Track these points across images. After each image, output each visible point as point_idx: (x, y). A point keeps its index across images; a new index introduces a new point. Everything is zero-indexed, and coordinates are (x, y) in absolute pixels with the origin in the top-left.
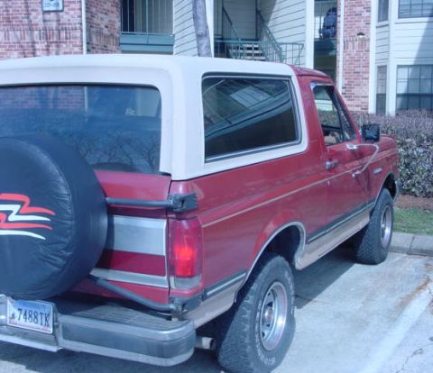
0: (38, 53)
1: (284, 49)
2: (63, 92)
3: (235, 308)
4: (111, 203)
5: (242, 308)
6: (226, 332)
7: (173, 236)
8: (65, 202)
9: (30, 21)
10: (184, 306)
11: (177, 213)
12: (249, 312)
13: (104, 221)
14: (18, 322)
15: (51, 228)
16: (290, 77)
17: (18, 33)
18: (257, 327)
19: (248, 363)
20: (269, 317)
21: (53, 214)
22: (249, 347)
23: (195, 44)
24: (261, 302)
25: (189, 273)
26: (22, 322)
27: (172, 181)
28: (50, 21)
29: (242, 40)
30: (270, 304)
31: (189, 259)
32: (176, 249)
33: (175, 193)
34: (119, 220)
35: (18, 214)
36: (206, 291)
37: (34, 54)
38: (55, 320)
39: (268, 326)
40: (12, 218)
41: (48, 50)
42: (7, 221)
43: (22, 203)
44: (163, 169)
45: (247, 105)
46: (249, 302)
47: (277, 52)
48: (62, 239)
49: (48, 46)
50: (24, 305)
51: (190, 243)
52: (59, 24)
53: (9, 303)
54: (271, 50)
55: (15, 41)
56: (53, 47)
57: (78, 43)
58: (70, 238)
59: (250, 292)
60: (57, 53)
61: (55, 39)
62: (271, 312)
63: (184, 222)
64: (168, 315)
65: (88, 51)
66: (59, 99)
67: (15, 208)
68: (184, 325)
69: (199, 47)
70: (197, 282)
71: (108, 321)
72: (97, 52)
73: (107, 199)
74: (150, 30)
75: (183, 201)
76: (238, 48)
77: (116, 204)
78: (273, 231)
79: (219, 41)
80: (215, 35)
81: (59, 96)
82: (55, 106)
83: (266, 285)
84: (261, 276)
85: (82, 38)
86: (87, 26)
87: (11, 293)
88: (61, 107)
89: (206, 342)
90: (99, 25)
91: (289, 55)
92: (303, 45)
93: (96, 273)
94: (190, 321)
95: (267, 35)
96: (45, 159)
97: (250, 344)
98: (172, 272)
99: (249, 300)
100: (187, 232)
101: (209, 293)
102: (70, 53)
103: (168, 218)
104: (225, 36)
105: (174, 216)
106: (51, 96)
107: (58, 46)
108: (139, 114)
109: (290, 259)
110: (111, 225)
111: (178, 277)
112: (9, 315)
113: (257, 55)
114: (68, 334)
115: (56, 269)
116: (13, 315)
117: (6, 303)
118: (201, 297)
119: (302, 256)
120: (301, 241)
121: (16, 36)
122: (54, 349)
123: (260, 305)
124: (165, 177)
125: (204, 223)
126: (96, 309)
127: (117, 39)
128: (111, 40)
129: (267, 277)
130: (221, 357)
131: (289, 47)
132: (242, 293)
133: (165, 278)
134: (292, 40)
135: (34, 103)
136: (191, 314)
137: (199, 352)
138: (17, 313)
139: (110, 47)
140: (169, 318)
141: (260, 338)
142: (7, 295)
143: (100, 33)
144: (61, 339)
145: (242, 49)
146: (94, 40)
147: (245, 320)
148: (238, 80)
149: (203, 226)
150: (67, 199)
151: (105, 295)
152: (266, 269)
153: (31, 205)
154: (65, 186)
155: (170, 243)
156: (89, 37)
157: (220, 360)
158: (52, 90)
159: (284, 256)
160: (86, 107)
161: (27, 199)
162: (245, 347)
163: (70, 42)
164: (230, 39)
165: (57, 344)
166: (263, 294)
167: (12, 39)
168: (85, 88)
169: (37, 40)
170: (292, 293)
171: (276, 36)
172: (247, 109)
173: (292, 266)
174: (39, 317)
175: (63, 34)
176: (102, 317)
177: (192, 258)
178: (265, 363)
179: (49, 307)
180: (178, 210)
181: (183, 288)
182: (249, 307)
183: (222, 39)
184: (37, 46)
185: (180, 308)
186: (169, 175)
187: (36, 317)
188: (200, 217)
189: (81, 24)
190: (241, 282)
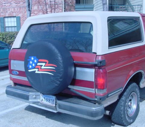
0: (48, 13)
1: (134, 8)
2: (56, 25)
3: (118, 101)
4: (75, 63)
5: (121, 101)
6: (114, 109)
7: (97, 75)
8: (60, 62)
9: (46, 2)
10: (100, 99)
11: (98, 67)
12: (123, 102)
13: (73, 69)
14: (44, 102)
15: (55, 71)
16: (139, 17)
17: (42, 6)
18: (126, 108)
19: (122, 121)
20: (130, 105)
21: (56, 66)
22: (123, 115)
23: (102, 7)
24: (127, 99)
25: (102, 88)
26: (45, 102)
27: (97, 55)
28: (52, 2)
29: (119, 5)
30: (131, 100)
31: (102, 83)
32: (98, 79)
33: (98, 59)
34: (78, 69)
35: (45, 66)
36: (108, 94)
37: (47, 13)
38: (56, 102)
39: (130, 108)
40: (43, 67)
41: (51, 11)
42: (41, 69)
43: (46, 63)
44: (93, 51)
45: (120, 28)
46: (123, 99)
47: (132, 9)
48: (59, 75)
49: (51, 10)
50: (46, 96)
51: (103, 77)
52: (55, 3)
53: (41, 95)
54: (130, 8)
55: (41, 9)
56: (53, 10)
57: (61, 9)
58: (62, 74)
59: (124, 95)
60: (54, 12)
61: (53, 8)
62: (131, 103)
63: (101, 70)
64: (95, 102)
65: (65, 11)
66: (55, 28)
67: (44, 64)
68: (100, 106)
69: (103, 8)
70: (105, 91)
71: (74, 103)
72: (67, 11)
73: (74, 61)
74: (86, 3)
75: (101, 62)
76: (117, 8)
77: (77, 63)
78: (132, 74)
79: (110, 6)
80: (109, 4)
81: (55, 27)
82: (54, 30)
83: (130, 93)
84: (128, 90)
85: (62, 7)
86: (64, 3)
87: (43, 93)
88: (55, 30)
89: (108, 112)
90: (68, 2)
91: (136, 9)
92: (142, 5)
93: (70, 87)
94: (102, 105)
95: (128, 3)
96: (54, 48)
97: (123, 114)
98: (96, 87)
99: (123, 98)
100: (102, 73)
101: (109, 95)
102: (59, 12)
103: (95, 68)
104: (112, 4)
105: (97, 68)
106: (52, 27)
107: (55, 10)
108: (81, 32)
109: (138, 84)
110: (75, 70)
111: (98, 89)
112: (41, 99)
113: (124, 10)
114: (60, 107)
115: (57, 85)
116: (42, 100)
117: (40, 96)
118: (106, 96)
119: (143, 83)
120: (143, 78)
121: (41, 7)
122: (55, 112)
123: (127, 100)
124: (94, 54)
125: (108, 70)
126: (69, 99)
127: (74, 7)
128: (72, 7)
129: (130, 90)
130: (113, 118)
131: (137, 7)
132: (121, 96)
133: (94, 89)
134: (137, 4)
135: (47, 29)
136: (103, 102)
137: (105, 116)
138: (44, 99)
139: (71, 10)
140: (95, 103)
141: (127, 112)
142: (41, 93)
143: (68, 5)
144: (58, 108)
145: (118, 8)
146: (67, 7)
147: (121, 105)
148: (117, 19)
149: (108, 71)
150: (61, 61)
151: (72, 94)
152: (130, 87)
153: (49, 63)
154: (60, 57)
155: (96, 77)
156: (65, 6)
157: (112, 119)
158: (53, 25)
159: (136, 83)
160: (64, 30)
161: (47, 61)
162: (122, 115)
163: (59, 8)
164: (114, 5)
165: (57, 110)
166: (128, 96)
167: (40, 8)
168: (64, 24)
169: (48, 8)
170: (139, 96)
171: (131, 3)
172: (121, 30)
173: (139, 87)
174: (51, 101)
175: (56, 6)
176: (72, 102)
177: (104, 83)
178: (129, 121)
179: (54, 98)
180: (99, 66)
181: (100, 93)
182: (123, 101)
183: (111, 5)
184: (48, 10)
185: (99, 100)
186: (96, 53)
187: (49, 101)
188: (107, 68)
189: (62, 2)
190: (121, 92)
